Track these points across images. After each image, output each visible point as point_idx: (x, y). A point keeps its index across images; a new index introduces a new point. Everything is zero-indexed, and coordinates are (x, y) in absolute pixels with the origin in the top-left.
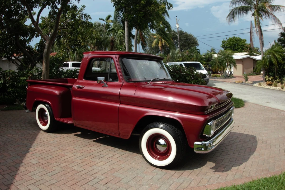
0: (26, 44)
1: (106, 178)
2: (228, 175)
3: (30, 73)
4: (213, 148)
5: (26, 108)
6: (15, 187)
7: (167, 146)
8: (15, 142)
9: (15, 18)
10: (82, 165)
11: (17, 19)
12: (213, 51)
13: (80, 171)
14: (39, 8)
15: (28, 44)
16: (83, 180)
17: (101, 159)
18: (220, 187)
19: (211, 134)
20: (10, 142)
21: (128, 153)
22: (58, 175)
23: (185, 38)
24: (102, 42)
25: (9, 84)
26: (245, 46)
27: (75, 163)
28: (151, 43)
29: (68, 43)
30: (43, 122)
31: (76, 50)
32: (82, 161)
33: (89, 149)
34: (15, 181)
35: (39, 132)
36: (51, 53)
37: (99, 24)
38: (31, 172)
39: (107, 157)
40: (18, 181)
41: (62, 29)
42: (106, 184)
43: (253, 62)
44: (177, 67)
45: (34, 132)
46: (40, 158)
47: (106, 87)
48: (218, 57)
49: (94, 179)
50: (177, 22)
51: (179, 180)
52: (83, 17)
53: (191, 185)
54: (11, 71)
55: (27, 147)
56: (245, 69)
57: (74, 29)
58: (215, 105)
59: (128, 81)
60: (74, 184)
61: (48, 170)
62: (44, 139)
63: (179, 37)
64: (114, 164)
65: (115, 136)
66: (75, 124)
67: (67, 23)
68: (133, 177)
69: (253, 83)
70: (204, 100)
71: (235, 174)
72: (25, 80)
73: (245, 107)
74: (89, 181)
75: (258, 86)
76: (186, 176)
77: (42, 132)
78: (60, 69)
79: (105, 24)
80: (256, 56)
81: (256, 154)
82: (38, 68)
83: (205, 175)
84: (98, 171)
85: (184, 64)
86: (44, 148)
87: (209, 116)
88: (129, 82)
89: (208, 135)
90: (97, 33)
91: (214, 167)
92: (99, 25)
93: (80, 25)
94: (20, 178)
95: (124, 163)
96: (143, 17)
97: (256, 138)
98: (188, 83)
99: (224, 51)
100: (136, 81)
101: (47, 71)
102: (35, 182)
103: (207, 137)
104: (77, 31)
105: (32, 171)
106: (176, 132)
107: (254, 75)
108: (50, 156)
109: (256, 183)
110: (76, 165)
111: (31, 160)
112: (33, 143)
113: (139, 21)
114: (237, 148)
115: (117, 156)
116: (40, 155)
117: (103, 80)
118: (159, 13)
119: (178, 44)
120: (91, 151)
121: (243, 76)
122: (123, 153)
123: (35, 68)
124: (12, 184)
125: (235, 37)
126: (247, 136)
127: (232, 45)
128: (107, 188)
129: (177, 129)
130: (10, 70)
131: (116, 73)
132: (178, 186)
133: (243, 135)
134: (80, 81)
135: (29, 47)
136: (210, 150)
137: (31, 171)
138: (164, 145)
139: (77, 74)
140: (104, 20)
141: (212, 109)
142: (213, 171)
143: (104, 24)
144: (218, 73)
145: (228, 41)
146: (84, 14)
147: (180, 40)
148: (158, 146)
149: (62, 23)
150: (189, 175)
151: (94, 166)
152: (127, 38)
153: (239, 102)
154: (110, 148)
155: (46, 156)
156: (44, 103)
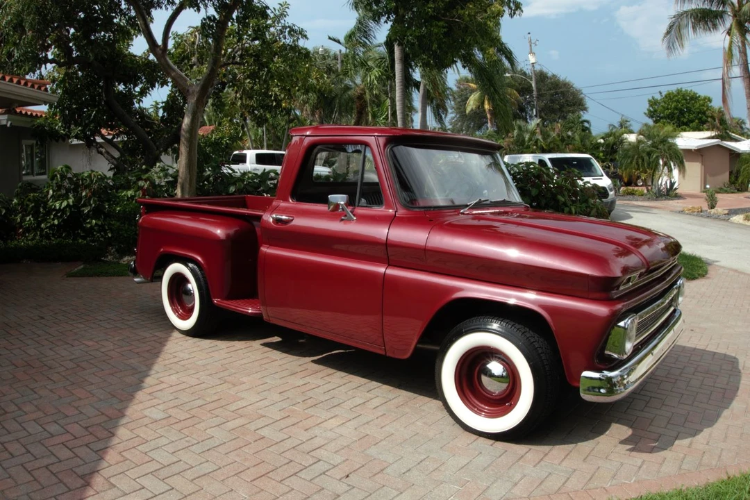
0: (134, 104)
1: (347, 462)
2: (664, 461)
3: (146, 180)
4: (630, 389)
5: (135, 272)
6: (105, 482)
7: (508, 380)
8: (104, 361)
9: (104, 36)
10: (283, 424)
11: (109, 39)
12: (625, 126)
13: (278, 441)
14: (167, 9)
15: (139, 103)
16: (286, 466)
17: (335, 409)
18: (644, 493)
19: (627, 351)
20: (108, 361)
21: (403, 395)
22: (220, 449)
23: (552, 91)
24: (334, 98)
25: (89, 208)
26: (708, 113)
27: (264, 419)
28: (461, 103)
29: (244, 101)
30: (181, 308)
31: (266, 120)
32: (284, 414)
33: (301, 382)
34: (104, 464)
35: (170, 336)
36: (201, 126)
37: (326, 53)
38: (147, 441)
39: (350, 404)
40: (111, 465)
41: (229, 64)
42: (348, 476)
43: (730, 159)
44: (532, 168)
45: (156, 334)
46: (171, 404)
47: (350, 220)
48: (639, 142)
49: (316, 463)
50: (531, 49)
51: (538, 471)
52: (287, 34)
53: (569, 484)
54: (95, 176)
55: (136, 376)
56: (708, 176)
57: (262, 66)
58: (636, 274)
59: (410, 206)
60: (261, 476)
61: (194, 436)
62: (181, 355)
63: (537, 88)
64: (367, 423)
65: (371, 350)
66: (265, 317)
67: (242, 49)
68: (419, 461)
69: (728, 214)
70: (610, 262)
71: (684, 458)
72: (132, 197)
73: (708, 278)
74: (302, 467)
75: (741, 221)
76: (556, 462)
77: (176, 334)
78: (225, 170)
79: (340, 51)
80: (736, 140)
81: (737, 405)
82: (166, 168)
83: (606, 458)
84: (326, 442)
85: (549, 159)
86: (184, 379)
87: (623, 304)
88: (411, 209)
89: (619, 353)
90: (322, 77)
91: (627, 438)
92: (326, 55)
93: (276, 54)
94: (119, 458)
95: (395, 423)
96: (445, 34)
97: (738, 363)
98: (563, 211)
99: (654, 126)
100: (430, 207)
101: (190, 174)
102: (158, 468)
103: (615, 359)
104: (269, 71)
105: (151, 438)
106: (534, 343)
107: (733, 193)
108: (199, 398)
109: (737, 486)
110: (267, 426)
111: (149, 410)
112: (153, 364)
113: (435, 46)
114: (688, 388)
115: (376, 402)
116: (172, 398)
117: (342, 203)
118: (486, 24)
119: (534, 105)
120: (308, 387)
121: (705, 194)
122: (391, 396)
123: (159, 167)
124: (96, 473)
125: (684, 90)
126: (715, 356)
127: (676, 111)
128: (348, 488)
129: (536, 336)
130: (92, 171)
131: (377, 184)
132: (535, 486)
133: (703, 353)
134: (283, 204)
135: (141, 112)
136: (622, 393)
137: (149, 439)
138: (502, 377)
139: (269, 182)
140: (339, 42)
141: (631, 284)
142: (627, 450)
143: (338, 53)
144: (637, 185)
145: (665, 99)
146: (289, 27)
147: (540, 96)
148: (485, 380)
149: (230, 50)
150: (565, 458)
151: (316, 427)
152: (400, 91)
153: (695, 263)
154: (357, 380)
155: (187, 401)
156: (184, 260)
